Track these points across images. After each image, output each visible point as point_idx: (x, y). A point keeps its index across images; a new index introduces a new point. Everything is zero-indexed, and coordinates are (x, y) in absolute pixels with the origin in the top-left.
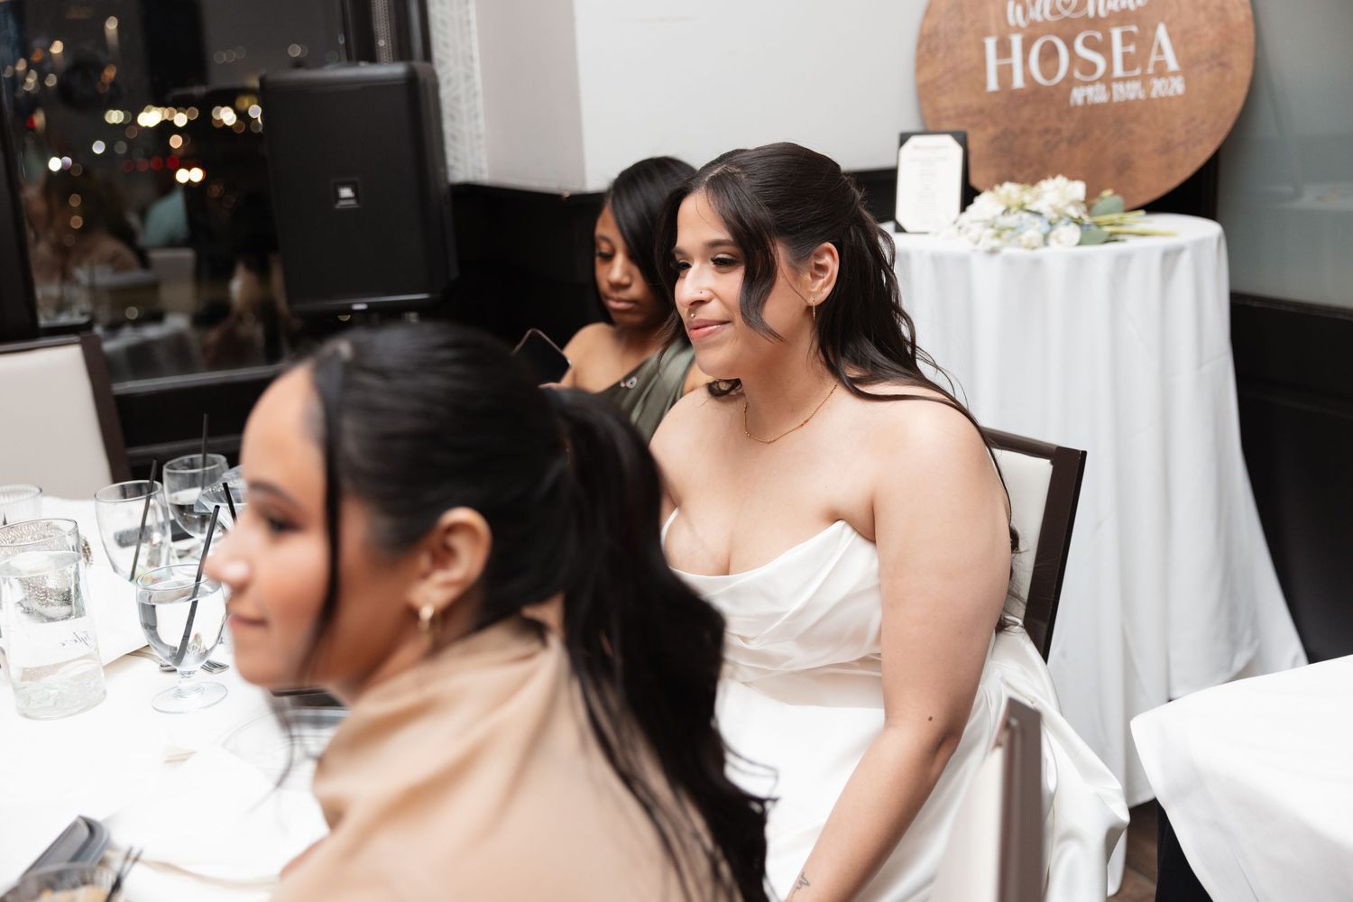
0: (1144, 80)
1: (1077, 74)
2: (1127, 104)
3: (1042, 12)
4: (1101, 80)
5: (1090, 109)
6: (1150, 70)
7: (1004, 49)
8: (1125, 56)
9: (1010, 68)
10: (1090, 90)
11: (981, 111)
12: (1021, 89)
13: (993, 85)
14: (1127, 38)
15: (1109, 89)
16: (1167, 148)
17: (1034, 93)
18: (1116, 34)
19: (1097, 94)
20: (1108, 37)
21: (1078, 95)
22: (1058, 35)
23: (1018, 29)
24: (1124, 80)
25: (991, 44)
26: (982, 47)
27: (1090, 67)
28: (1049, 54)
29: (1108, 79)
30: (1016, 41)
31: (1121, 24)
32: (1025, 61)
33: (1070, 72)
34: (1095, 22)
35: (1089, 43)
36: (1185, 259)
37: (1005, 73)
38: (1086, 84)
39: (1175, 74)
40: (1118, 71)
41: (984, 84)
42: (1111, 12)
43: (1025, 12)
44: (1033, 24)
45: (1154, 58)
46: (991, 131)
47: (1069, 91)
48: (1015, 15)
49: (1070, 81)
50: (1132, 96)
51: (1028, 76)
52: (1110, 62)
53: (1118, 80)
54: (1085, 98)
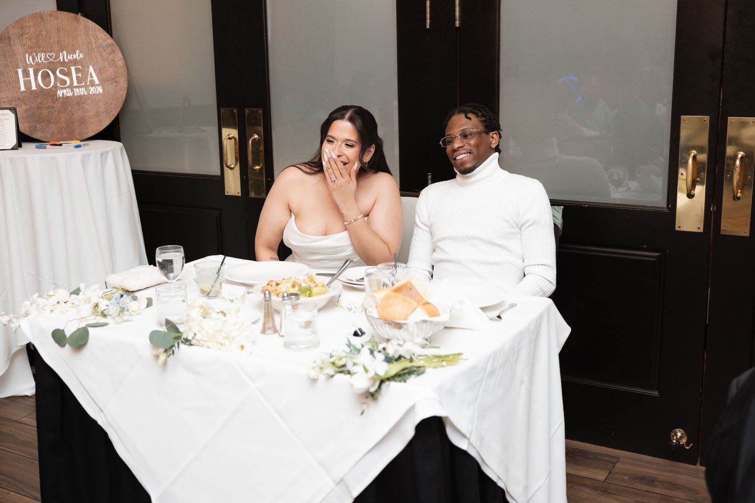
0: (86, 87)
1: (58, 85)
2: (80, 97)
3: (41, 59)
4: (68, 87)
5: (66, 99)
6: (88, 84)
7: (26, 74)
8: (78, 78)
9: (30, 81)
10: (65, 91)
11: (19, 99)
12: (35, 90)
13: (23, 89)
14: (77, 71)
15: (73, 91)
16: (98, 114)
17: (40, 92)
18: (73, 69)
19: (67, 93)
20: (70, 70)
21: (60, 93)
22: (48, 69)
23: (31, 66)
24: (78, 87)
25: (20, 71)
26: (17, 73)
27: (64, 82)
28: (46, 76)
29: (71, 87)
30: (31, 70)
31: (74, 65)
32: (36, 79)
33: (55, 83)
34: (63, 64)
35: (62, 72)
36: (110, 155)
37: (28, 84)
38: (63, 88)
39: (98, 85)
40: (75, 84)
41: (20, 89)
42: (70, 59)
43: (33, 59)
44: (38, 64)
45: (89, 79)
46: (24, 107)
47: (57, 91)
48: (29, 60)
49: (55, 86)
50: (82, 94)
51: (37, 85)
52: (72, 80)
53: (76, 87)
54: (63, 94)
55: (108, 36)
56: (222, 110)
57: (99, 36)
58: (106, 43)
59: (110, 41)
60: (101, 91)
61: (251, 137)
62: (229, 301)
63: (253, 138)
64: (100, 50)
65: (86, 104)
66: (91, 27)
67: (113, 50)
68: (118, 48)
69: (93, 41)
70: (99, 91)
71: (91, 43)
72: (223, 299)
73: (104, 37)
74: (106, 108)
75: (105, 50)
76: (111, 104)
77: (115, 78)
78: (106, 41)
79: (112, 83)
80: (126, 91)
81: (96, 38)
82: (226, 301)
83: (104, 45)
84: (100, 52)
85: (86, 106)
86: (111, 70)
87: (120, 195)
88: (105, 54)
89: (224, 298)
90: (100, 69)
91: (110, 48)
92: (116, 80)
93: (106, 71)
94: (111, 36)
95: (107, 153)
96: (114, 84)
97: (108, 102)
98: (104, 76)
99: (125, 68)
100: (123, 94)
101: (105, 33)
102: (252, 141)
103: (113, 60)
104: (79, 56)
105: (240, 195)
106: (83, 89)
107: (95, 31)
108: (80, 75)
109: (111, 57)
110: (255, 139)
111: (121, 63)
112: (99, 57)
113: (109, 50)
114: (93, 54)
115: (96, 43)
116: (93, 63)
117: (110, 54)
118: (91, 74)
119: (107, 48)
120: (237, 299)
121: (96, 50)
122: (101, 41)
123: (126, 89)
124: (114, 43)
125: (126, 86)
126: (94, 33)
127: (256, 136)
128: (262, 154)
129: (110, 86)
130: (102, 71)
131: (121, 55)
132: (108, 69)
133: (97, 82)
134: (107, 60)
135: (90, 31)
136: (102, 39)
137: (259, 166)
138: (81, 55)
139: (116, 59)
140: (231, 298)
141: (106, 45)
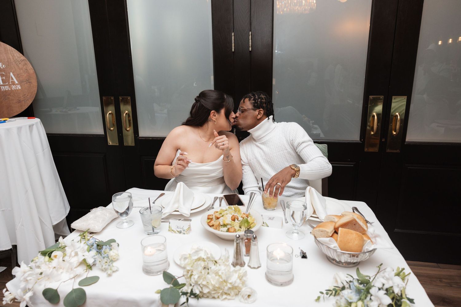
0: (9, 85)
6: (11, 83)
39: (17, 84)
50: (7, 90)
55: (21, 55)
56: (104, 98)
57: (15, 55)
59: (23, 58)
60: (20, 88)
61: (124, 113)
62: (177, 232)
64: (17, 63)
65: (10, 96)
66: (8, 49)
67: (25, 63)
68: (28, 62)
69: (11, 57)
70: (18, 88)
71: (10, 59)
72: (172, 232)
73: (18, 55)
74: (24, 98)
75: (20, 63)
76: (28, 96)
77: (29, 80)
78: (20, 57)
79: (27, 83)
80: (37, 88)
81: (13, 56)
82: (175, 232)
83: (19, 60)
85: (11, 97)
86: (25, 75)
87: (43, 150)
88: (20, 66)
89: (173, 230)
90: (18, 75)
91: (23, 62)
93: (22, 76)
94: (23, 54)
95: (33, 125)
96: (29, 83)
97: (25, 95)
98: (21, 79)
99: (35, 74)
100: (35, 89)
101: (19, 53)
102: (125, 115)
103: (26, 69)
105: (118, 145)
106: (7, 87)
107: (12, 51)
108: (4, 78)
109: (25, 67)
111: (32, 71)
112: (16, 67)
113: (23, 63)
114: (12, 65)
115: (13, 59)
116: (12, 71)
117: (23, 66)
118: (12, 77)
120: (184, 230)
121: (14, 63)
122: (17, 57)
123: (36, 86)
124: (26, 59)
125: (36, 84)
126: (11, 52)
127: (127, 112)
128: (131, 121)
129: (26, 85)
130: (20, 76)
131: (31, 67)
132: (24, 74)
133: (17, 82)
134: (22, 69)
135: (9, 51)
137: (129, 128)
138: (3, 66)
139: (28, 69)
140: (179, 230)
141: (21, 60)
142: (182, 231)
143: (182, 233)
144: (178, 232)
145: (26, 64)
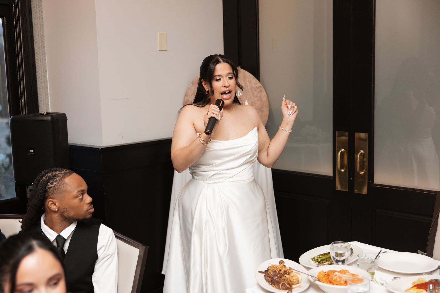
55: (258, 81)
56: (337, 133)
57: (252, 82)
58: (256, 86)
59: (259, 84)
61: (359, 153)
63: (360, 153)
64: (252, 90)
68: (263, 89)
69: (248, 84)
71: (247, 86)
73: (255, 82)
75: (255, 91)
77: (261, 108)
78: (256, 84)
80: (267, 117)
81: (250, 83)
83: (255, 87)
84: (252, 92)
86: (259, 103)
88: (255, 93)
90: (252, 103)
92: (262, 109)
93: (256, 104)
94: (259, 80)
96: (261, 112)
99: (268, 102)
100: (266, 119)
101: (256, 80)
102: (360, 155)
103: (260, 97)
104: (239, 94)
105: (347, 191)
107: (250, 78)
109: (259, 95)
110: (361, 154)
111: (265, 99)
112: (251, 95)
113: (258, 90)
114: (248, 93)
115: (250, 86)
116: (248, 99)
117: (258, 93)
119: (257, 89)
121: (250, 90)
122: (253, 84)
123: (268, 115)
124: (261, 86)
125: (268, 113)
127: (362, 152)
128: (366, 164)
130: (254, 104)
131: (265, 94)
132: (257, 102)
134: (256, 97)
135: (247, 78)
136: (254, 83)
137: (363, 171)
138: (240, 94)
139: (262, 96)
140: (382, 282)
141: (256, 87)
142: (385, 284)
143: (384, 286)
144: (381, 284)
145: (261, 91)
